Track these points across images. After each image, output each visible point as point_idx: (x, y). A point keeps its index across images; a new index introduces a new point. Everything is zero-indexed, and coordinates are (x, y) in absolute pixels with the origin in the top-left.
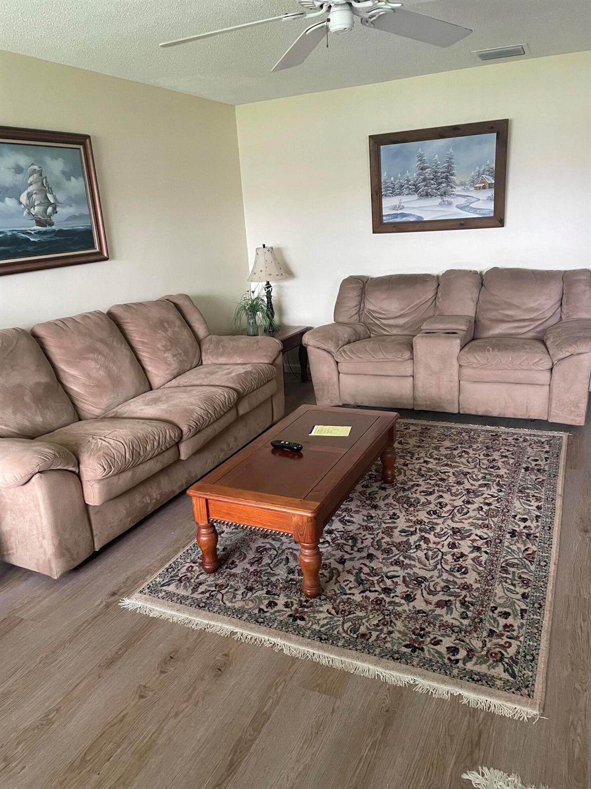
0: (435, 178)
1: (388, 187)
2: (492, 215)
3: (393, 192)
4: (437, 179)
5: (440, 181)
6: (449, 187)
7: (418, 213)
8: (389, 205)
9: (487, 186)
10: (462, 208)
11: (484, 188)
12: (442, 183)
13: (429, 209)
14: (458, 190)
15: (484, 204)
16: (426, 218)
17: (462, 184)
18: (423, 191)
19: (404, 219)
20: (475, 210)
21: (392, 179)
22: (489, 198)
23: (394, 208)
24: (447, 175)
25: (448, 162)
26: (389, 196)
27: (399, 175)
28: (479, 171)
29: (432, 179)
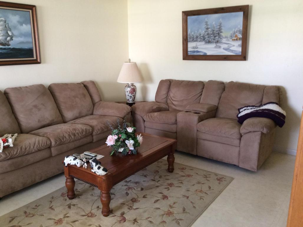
0: (213, 34)
1: (191, 37)
2: (240, 54)
3: (193, 40)
4: (214, 34)
5: (215, 35)
6: (220, 39)
7: (205, 51)
8: (191, 46)
9: (238, 39)
10: (225, 49)
11: (237, 40)
12: (216, 36)
13: (210, 49)
14: (224, 40)
15: (236, 48)
16: (208, 54)
17: (226, 37)
18: (207, 40)
19: (198, 54)
20: (232, 51)
21: (193, 33)
22: (239, 45)
23: (193, 48)
24: (219, 33)
25: (219, 26)
26: (191, 42)
27: (196, 31)
28: (234, 31)
29: (212, 34)
